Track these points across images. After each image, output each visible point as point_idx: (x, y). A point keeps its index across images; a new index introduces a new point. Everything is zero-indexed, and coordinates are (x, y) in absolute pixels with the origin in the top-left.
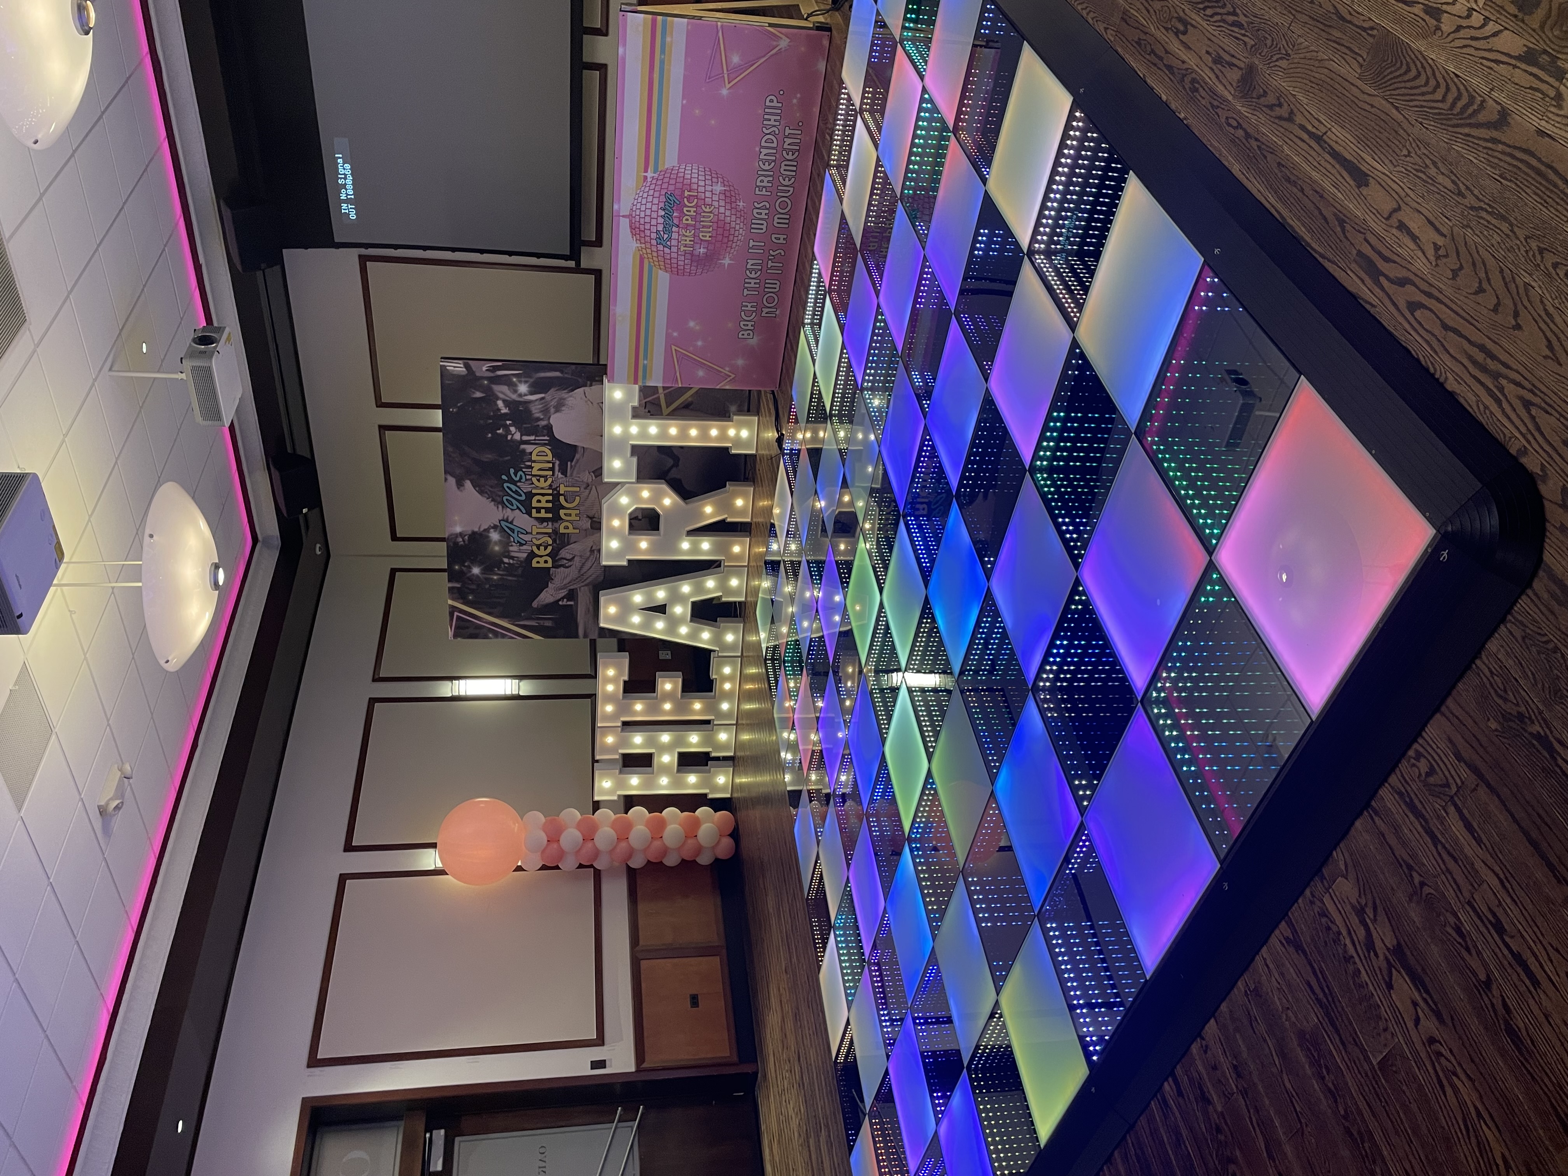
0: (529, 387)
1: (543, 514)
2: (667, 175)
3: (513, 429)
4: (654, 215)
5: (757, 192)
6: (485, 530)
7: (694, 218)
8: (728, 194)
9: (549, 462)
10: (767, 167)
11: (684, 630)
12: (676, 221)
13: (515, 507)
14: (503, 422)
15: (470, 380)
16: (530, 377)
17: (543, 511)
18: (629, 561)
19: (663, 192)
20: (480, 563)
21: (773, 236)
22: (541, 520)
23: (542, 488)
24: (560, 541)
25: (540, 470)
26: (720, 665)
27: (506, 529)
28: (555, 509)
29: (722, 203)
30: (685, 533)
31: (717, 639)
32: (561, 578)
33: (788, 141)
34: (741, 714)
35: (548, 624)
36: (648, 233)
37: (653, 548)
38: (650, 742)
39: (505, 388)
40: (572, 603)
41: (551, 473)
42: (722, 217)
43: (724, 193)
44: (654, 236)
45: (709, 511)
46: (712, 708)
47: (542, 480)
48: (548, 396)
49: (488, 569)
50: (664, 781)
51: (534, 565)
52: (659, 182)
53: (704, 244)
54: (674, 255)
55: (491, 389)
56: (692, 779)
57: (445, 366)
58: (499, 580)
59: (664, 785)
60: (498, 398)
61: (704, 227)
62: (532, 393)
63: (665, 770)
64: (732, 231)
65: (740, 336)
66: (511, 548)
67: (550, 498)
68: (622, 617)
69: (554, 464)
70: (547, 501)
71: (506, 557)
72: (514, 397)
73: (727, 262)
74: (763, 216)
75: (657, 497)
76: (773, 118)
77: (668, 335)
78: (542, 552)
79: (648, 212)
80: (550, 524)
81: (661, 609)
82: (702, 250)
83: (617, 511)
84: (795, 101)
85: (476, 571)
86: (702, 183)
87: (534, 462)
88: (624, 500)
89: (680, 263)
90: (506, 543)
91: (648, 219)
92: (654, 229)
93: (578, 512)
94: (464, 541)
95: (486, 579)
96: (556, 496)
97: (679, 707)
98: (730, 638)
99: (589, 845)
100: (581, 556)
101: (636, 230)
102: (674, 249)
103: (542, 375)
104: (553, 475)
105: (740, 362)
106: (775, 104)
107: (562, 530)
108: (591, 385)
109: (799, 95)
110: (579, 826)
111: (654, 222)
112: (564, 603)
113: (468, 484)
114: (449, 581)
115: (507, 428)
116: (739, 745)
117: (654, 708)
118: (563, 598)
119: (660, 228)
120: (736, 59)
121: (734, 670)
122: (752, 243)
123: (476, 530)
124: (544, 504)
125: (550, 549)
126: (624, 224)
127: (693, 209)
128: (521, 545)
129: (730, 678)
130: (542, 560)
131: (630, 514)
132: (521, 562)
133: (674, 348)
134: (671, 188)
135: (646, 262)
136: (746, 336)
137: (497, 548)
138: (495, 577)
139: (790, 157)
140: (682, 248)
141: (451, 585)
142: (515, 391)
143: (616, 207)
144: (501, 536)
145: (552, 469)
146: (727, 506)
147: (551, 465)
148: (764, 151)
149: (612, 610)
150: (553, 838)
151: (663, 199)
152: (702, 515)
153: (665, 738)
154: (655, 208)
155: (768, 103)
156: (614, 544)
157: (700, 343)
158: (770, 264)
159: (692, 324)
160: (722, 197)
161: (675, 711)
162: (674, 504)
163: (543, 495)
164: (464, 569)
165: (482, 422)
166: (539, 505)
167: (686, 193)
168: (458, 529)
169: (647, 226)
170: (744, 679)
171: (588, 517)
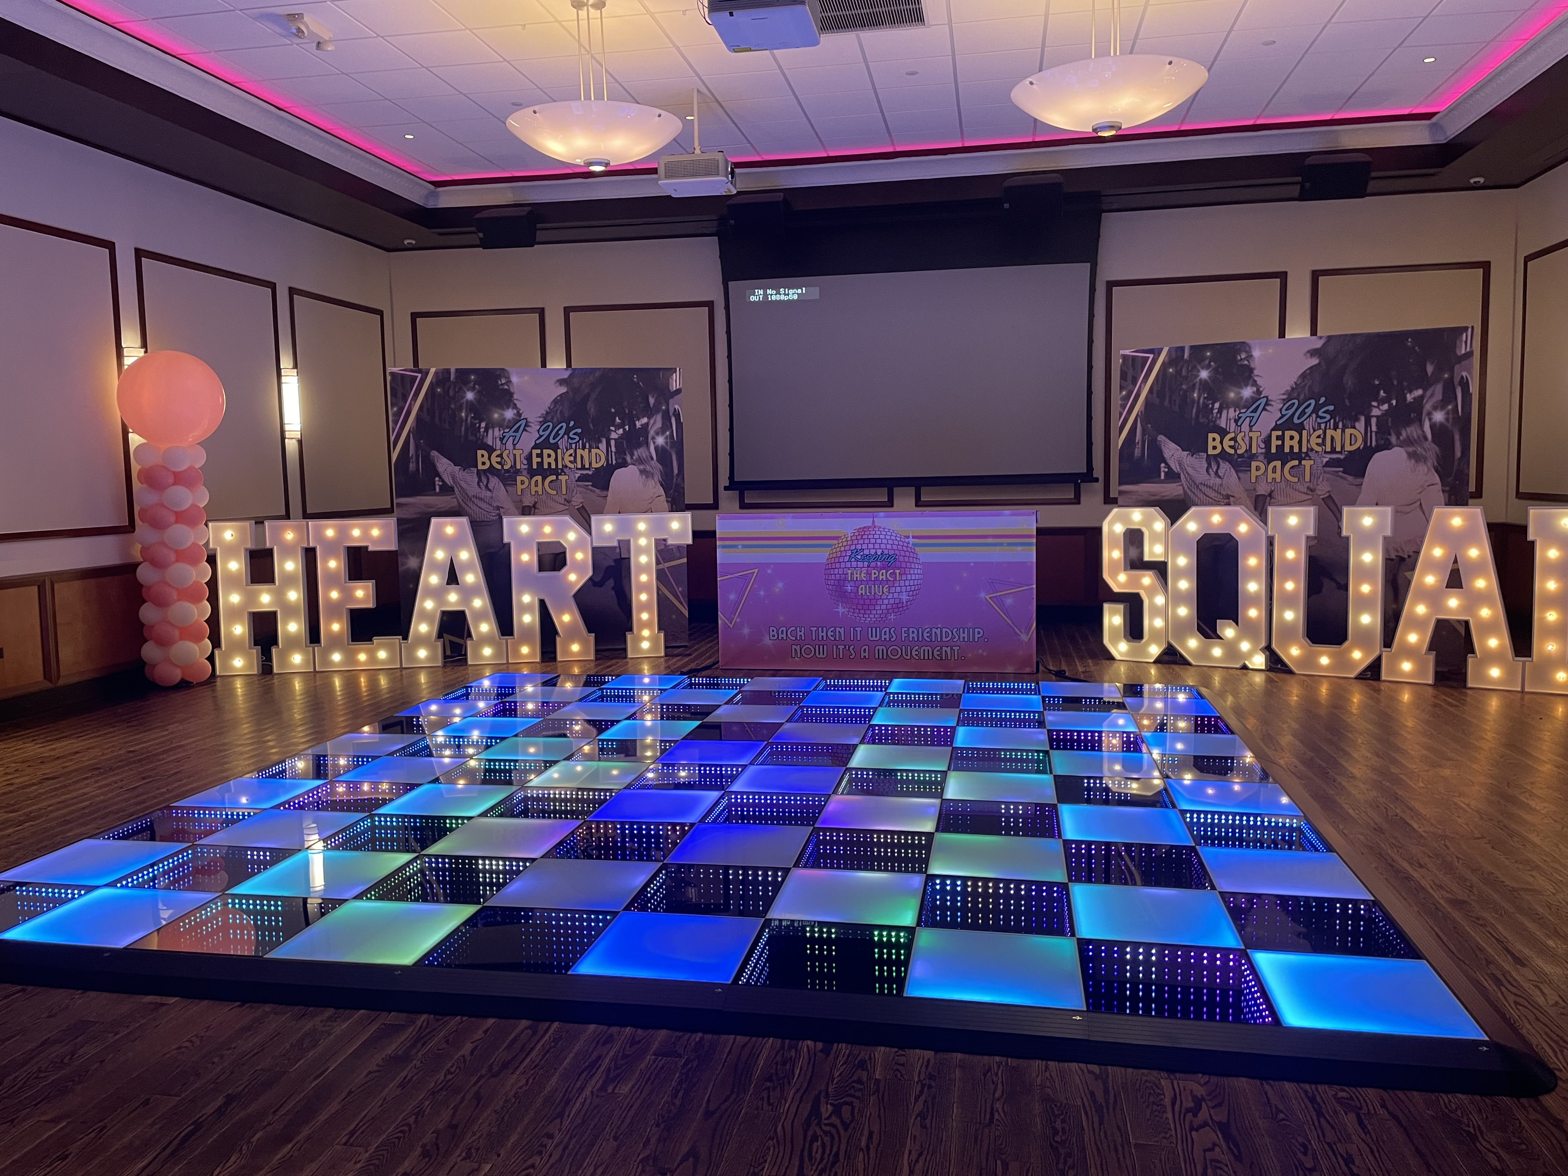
0: (662, 446)
1: (536, 460)
2: (912, 555)
3: (621, 431)
4: (877, 546)
5: (903, 629)
6: (515, 405)
7: (876, 579)
8: (900, 605)
9: (590, 464)
10: (925, 635)
11: (429, 605)
12: (873, 564)
13: (541, 433)
14: (626, 422)
15: (667, 394)
16: (671, 447)
17: (539, 460)
18: (509, 544)
19: (897, 552)
20: (479, 400)
21: (867, 647)
22: (529, 458)
23: (563, 459)
24: (508, 477)
25: (582, 457)
26: (389, 648)
27: (518, 424)
28: (542, 471)
29: (892, 601)
30: (542, 598)
31: (422, 641)
32: (468, 480)
33: (948, 650)
34: (326, 675)
35: (412, 466)
36: (861, 542)
37: (525, 567)
38: (289, 580)
39: (659, 424)
40: (437, 490)
41: (579, 466)
42: (880, 602)
43: (901, 602)
44: (859, 547)
45: (565, 618)
46: (335, 643)
47: (572, 459)
48: (654, 462)
49: (471, 407)
50: (235, 598)
51: (480, 452)
52: (905, 549)
53: (854, 589)
54: (843, 565)
55: (657, 412)
56: (239, 630)
57: (676, 372)
58: (462, 417)
59: (231, 598)
60: (649, 418)
61: (870, 587)
62: (656, 448)
63: (251, 598)
64: (868, 612)
65: (771, 629)
66: (496, 429)
67: (553, 466)
68: (443, 541)
69: (589, 469)
70: (549, 464)
71: (486, 425)
72: (652, 433)
73: (840, 610)
74: (883, 637)
75: (579, 567)
76: (966, 635)
77: (767, 565)
78: (494, 459)
79: (879, 541)
80: (526, 467)
81: (453, 578)
82: (849, 588)
83: (561, 529)
84: (980, 651)
85: (470, 396)
86: (907, 583)
87: (590, 451)
88: (572, 536)
89: (836, 571)
90: (502, 424)
91: (873, 541)
92: (864, 546)
93: (540, 493)
94: (502, 384)
95: (461, 406)
96: (557, 472)
97: (334, 610)
98: (422, 653)
99: (172, 519)
100: (492, 497)
101: (863, 532)
102: (848, 565)
103: (674, 458)
104: (577, 469)
105: (746, 631)
106: (977, 636)
107: (519, 479)
108: (667, 501)
109: (985, 654)
110: (194, 506)
111: (871, 546)
112: (437, 483)
113: (563, 390)
114: (457, 370)
115: (622, 426)
116: (286, 677)
117: (333, 580)
118: (443, 481)
119: (866, 552)
120: (1009, 601)
121: (383, 662)
122: (859, 629)
123: (515, 396)
124: (546, 461)
125: (499, 467)
126: (868, 522)
127: (884, 577)
128: (501, 440)
129: (372, 658)
130: (486, 459)
131: (559, 542)
132: (482, 440)
133: (756, 571)
134: (901, 559)
135: (835, 542)
136: (772, 633)
137: (496, 416)
138: (463, 414)
139: (936, 653)
140: (849, 572)
141: (453, 371)
142: (657, 434)
143: (882, 514)
144: (509, 420)
145: (583, 468)
146: (572, 636)
147: (587, 466)
148: (938, 632)
149: (450, 530)
150: (179, 478)
151: (892, 552)
152: (561, 612)
153: (294, 596)
154: (883, 546)
155: (977, 630)
156: (524, 529)
157: (762, 593)
158: (841, 647)
159: (780, 585)
160: (897, 601)
161: (330, 604)
162: (571, 584)
163: (556, 460)
164: (472, 384)
165: (626, 403)
166: (545, 456)
167: (898, 571)
168: (514, 379)
169: (867, 541)
170: (373, 674)
171: (536, 503)
